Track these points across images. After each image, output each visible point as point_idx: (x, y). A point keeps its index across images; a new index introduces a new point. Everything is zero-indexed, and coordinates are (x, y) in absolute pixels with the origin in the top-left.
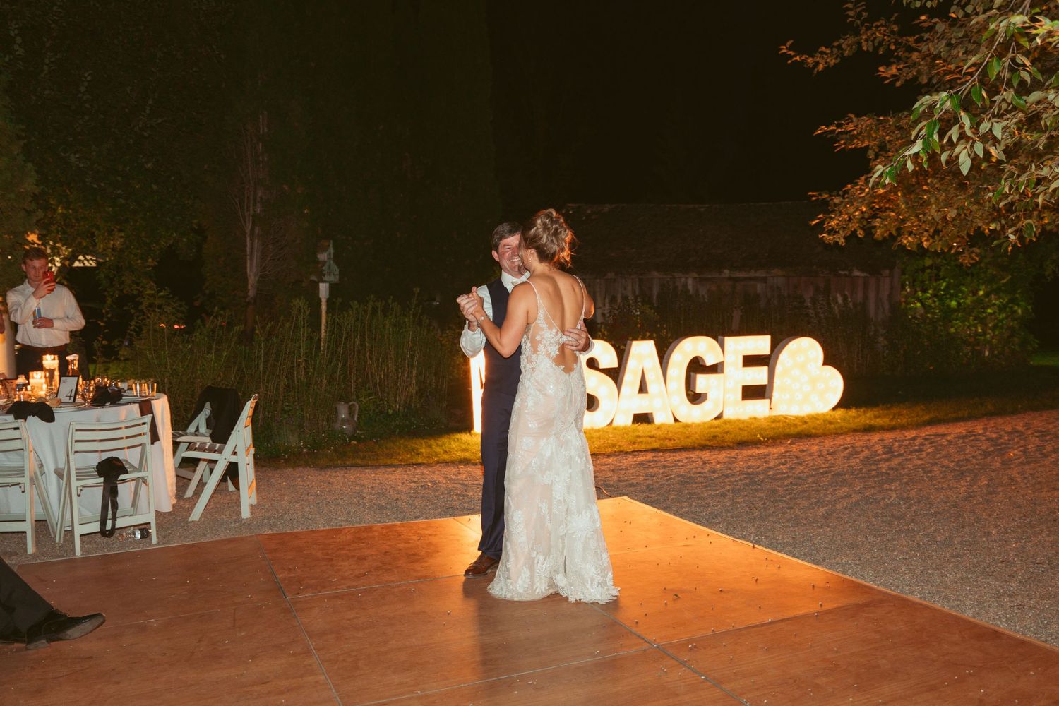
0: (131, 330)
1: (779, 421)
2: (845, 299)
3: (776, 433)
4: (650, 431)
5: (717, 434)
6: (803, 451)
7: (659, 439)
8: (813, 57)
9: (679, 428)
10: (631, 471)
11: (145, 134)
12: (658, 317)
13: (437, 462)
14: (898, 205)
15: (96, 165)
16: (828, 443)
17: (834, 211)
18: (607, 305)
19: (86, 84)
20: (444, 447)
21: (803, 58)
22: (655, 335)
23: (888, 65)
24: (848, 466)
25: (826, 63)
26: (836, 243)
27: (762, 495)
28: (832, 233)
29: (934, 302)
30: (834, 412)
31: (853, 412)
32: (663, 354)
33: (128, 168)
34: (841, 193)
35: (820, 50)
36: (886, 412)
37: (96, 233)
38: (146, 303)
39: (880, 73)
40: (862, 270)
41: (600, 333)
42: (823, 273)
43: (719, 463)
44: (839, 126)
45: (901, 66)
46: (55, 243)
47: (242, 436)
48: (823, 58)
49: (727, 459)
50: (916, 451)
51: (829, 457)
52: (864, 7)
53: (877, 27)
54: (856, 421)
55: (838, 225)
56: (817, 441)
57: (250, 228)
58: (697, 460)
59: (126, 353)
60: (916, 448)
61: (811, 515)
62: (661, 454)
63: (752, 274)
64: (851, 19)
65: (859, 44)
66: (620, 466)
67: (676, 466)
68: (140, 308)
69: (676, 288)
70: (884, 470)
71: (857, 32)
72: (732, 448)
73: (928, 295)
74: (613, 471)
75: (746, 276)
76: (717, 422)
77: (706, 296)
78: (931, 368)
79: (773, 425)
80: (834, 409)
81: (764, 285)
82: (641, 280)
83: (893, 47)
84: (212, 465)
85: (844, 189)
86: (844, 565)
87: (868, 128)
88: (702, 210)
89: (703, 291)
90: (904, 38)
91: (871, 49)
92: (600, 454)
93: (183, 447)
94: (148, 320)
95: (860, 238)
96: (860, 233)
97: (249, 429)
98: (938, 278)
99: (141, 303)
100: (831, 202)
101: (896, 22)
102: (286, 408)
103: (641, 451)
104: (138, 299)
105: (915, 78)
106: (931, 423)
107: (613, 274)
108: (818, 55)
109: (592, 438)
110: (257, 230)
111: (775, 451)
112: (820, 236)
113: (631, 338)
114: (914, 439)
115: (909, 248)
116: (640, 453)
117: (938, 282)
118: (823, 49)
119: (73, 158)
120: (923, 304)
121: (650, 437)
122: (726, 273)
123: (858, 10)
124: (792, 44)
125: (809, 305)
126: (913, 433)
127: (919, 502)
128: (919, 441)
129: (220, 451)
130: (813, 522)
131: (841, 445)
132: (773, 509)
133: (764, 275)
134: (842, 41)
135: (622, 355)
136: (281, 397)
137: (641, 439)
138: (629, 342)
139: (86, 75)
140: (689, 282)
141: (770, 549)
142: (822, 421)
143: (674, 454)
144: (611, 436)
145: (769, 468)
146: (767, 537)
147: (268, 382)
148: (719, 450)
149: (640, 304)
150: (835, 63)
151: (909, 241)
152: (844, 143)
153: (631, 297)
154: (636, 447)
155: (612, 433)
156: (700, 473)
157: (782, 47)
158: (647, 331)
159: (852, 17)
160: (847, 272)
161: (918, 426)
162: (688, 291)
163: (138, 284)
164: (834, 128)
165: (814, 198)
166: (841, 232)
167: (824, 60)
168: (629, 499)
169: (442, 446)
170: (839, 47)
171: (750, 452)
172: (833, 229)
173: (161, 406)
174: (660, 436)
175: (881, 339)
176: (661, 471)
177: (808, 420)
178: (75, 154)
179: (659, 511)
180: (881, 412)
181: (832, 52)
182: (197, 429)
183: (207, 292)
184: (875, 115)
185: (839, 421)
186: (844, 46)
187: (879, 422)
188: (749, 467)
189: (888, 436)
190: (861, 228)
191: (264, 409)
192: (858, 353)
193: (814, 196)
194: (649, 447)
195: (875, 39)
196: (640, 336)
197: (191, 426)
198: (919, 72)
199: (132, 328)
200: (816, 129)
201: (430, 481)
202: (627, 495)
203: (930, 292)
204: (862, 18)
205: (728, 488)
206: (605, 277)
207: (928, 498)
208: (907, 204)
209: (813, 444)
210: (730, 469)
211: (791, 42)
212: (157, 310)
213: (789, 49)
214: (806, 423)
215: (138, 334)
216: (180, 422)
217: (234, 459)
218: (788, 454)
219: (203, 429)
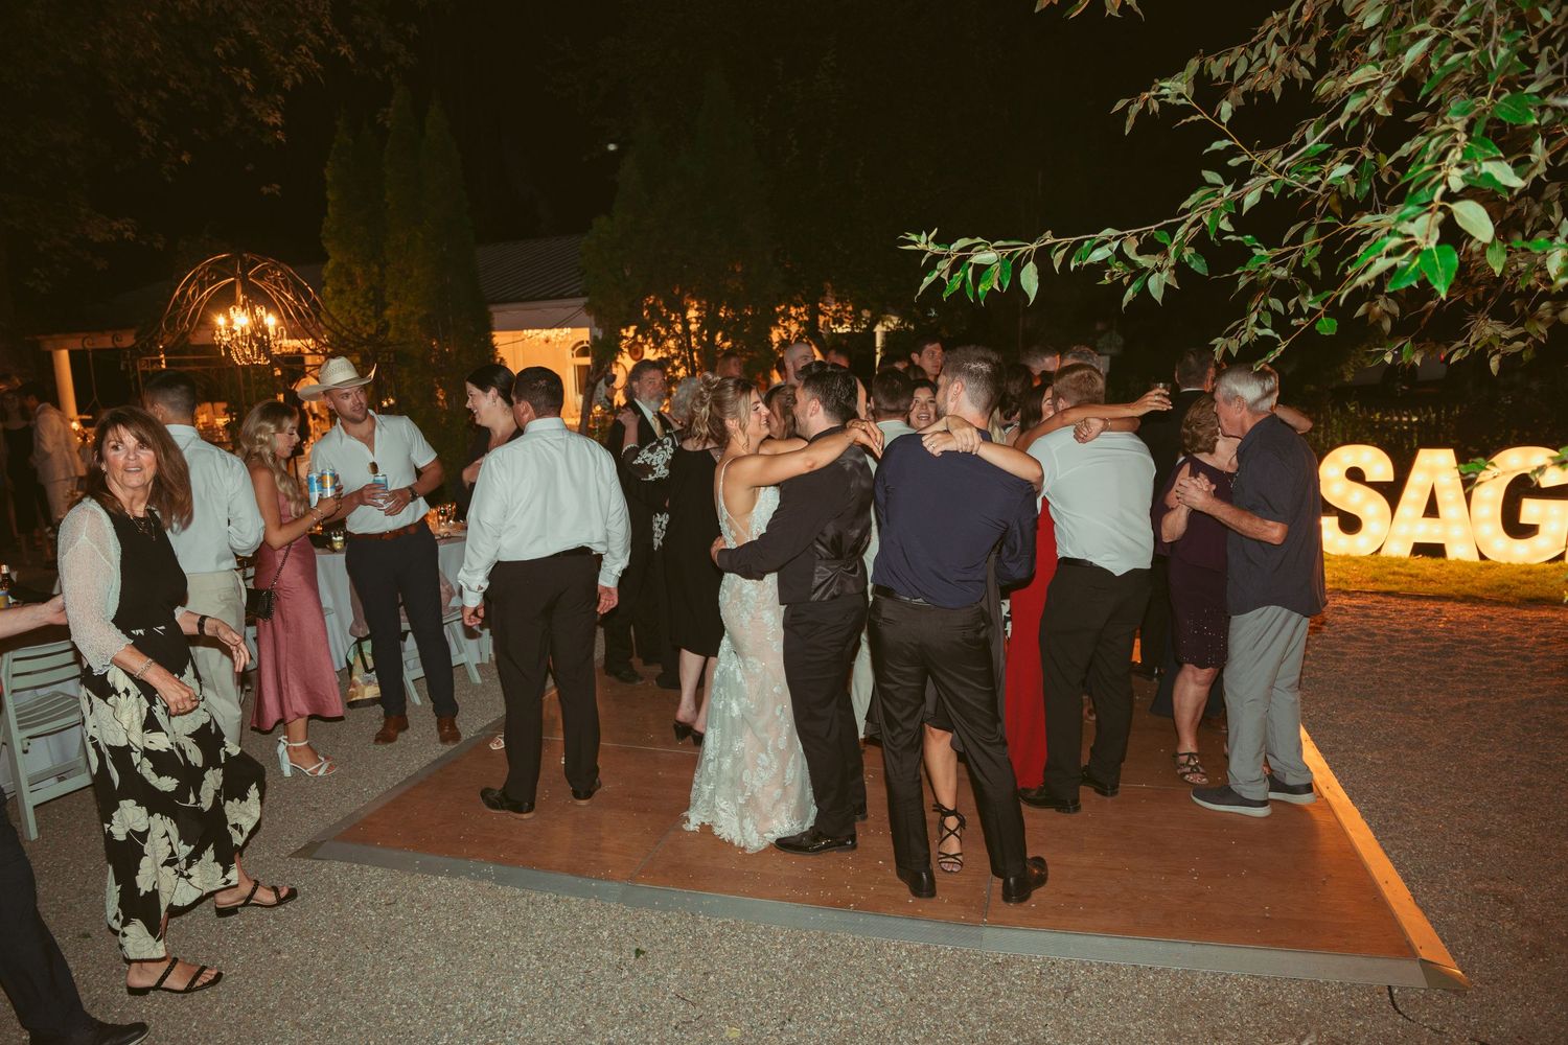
154: (1371, 587)
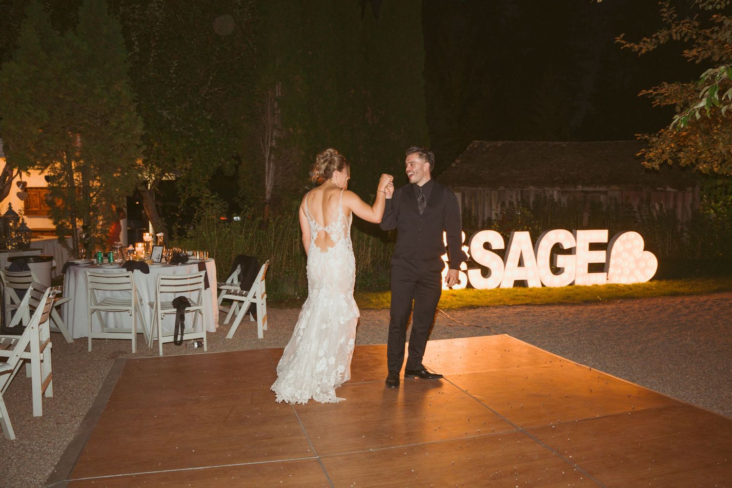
0: (195, 219)
1: (613, 288)
2: (661, 206)
3: (610, 295)
4: (525, 292)
5: (569, 295)
6: (628, 308)
7: (531, 298)
8: (638, 44)
9: (545, 290)
10: (511, 318)
11: (208, 98)
12: (533, 216)
13: (383, 308)
14: (696, 143)
15: (178, 117)
16: (646, 303)
17: (652, 147)
18: (499, 208)
19: (174, 68)
20: (387, 299)
21: (632, 45)
22: (530, 228)
23: (691, 49)
24: (659, 319)
25: (647, 48)
26: (654, 168)
27: (599, 336)
28: (651, 161)
29: (724, 210)
30: (651, 283)
31: (664, 283)
32: (535, 241)
33: (196, 119)
34: (657, 135)
35: (643, 40)
36: (687, 283)
37: (176, 159)
38: (204, 202)
39: (685, 55)
40: (673, 187)
41: (493, 226)
42: (646, 189)
43: (570, 314)
44: (655, 90)
45: (700, 50)
46: (152, 165)
47: (259, 286)
48: (645, 45)
49: (576, 312)
50: (707, 310)
51: (646, 312)
52: (674, 11)
53: (683, 24)
54: (666, 288)
55: (654, 156)
56: (638, 301)
57: (268, 156)
58: (555, 312)
59: (191, 233)
60: (707, 307)
61: (631, 350)
62: (532, 307)
63: (598, 189)
64: (664, 19)
65: (671, 35)
66: (503, 314)
67: (541, 315)
68: (201, 205)
69: (545, 197)
70: (683, 322)
71: (669, 28)
72: (580, 305)
73: (719, 205)
74: (499, 317)
75: (594, 190)
76: (571, 287)
77: (566, 203)
78: (720, 254)
79: (609, 290)
80: (651, 280)
81: (605, 196)
82: (522, 192)
83: (694, 37)
84: (241, 303)
85: (659, 132)
86: (651, 383)
87: (675, 92)
88: (564, 145)
89: (564, 200)
90: (703, 30)
91: (679, 39)
92: (491, 306)
93: (224, 292)
94: (204, 213)
95: (670, 165)
96: (670, 162)
97: (264, 282)
98: (726, 193)
99: (201, 202)
100: (650, 141)
101: (696, 20)
102: (287, 271)
103: (518, 305)
104: (199, 200)
105: (710, 58)
106: (718, 291)
107: (503, 187)
108: (642, 43)
109: (486, 295)
110: (272, 157)
111: (609, 307)
112: (642, 164)
113: (514, 230)
114: (706, 302)
115: (704, 172)
116: (518, 306)
117: (726, 196)
118: (645, 39)
119: (165, 113)
120: (716, 211)
121: (525, 296)
122: (580, 187)
123: (670, 13)
124: (623, 37)
125: (636, 210)
126: (705, 298)
127: (707, 343)
128: (709, 303)
129: (246, 295)
130: (632, 355)
131: (654, 305)
132: (605, 346)
133: (605, 190)
134: (658, 33)
135: (508, 241)
136: (284, 263)
137: (519, 297)
138: (512, 232)
139: (174, 63)
140: (555, 194)
141: (601, 371)
142: (642, 288)
143: (540, 308)
144: (498, 294)
145: (604, 318)
146: (600, 363)
147: (276, 254)
148: (571, 306)
149: (521, 207)
150: (653, 49)
151: (704, 168)
152: (659, 102)
153: (515, 203)
154: (515, 302)
155: (500, 293)
156: (557, 320)
157: (617, 38)
158: (525, 225)
159: (666, 18)
160: (662, 189)
161: (709, 293)
162: (554, 199)
163: (199, 191)
164: (652, 91)
165: (638, 138)
166: (656, 160)
167: (646, 46)
168: (508, 336)
169: (386, 298)
170: (657, 38)
171: (592, 308)
172: (651, 159)
173: (211, 266)
174: (531, 295)
175: (685, 234)
176: (531, 318)
177: (633, 288)
178: (166, 110)
179: (528, 344)
180: (683, 283)
181: (651, 41)
182: (232, 282)
183: (241, 196)
184: (680, 83)
185: (654, 288)
186: (660, 37)
187: (682, 289)
188: (591, 318)
189: (687, 299)
190: (671, 159)
191: (274, 270)
192: (669, 243)
193: (639, 136)
194: (524, 302)
195: (682, 31)
196: (520, 229)
197: (229, 279)
198: (713, 54)
199: (195, 217)
200: (640, 92)
201: (378, 321)
202: (507, 333)
203: (721, 202)
204: (673, 18)
205: (576, 330)
206: (498, 190)
207: (713, 341)
208: (703, 142)
209: (635, 303)
210: (578, 318)
211: (623, 34)
212: (211, 207)
213: (622, 39)
214: (631, 289)
215: (199, 221)
216: (222, 277)
217: (254, 301)
218: (618, 309)
219: (236, 282)
